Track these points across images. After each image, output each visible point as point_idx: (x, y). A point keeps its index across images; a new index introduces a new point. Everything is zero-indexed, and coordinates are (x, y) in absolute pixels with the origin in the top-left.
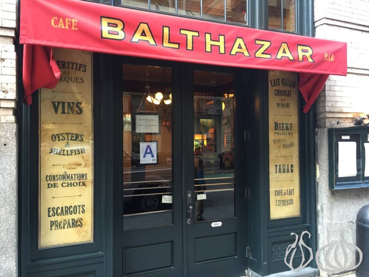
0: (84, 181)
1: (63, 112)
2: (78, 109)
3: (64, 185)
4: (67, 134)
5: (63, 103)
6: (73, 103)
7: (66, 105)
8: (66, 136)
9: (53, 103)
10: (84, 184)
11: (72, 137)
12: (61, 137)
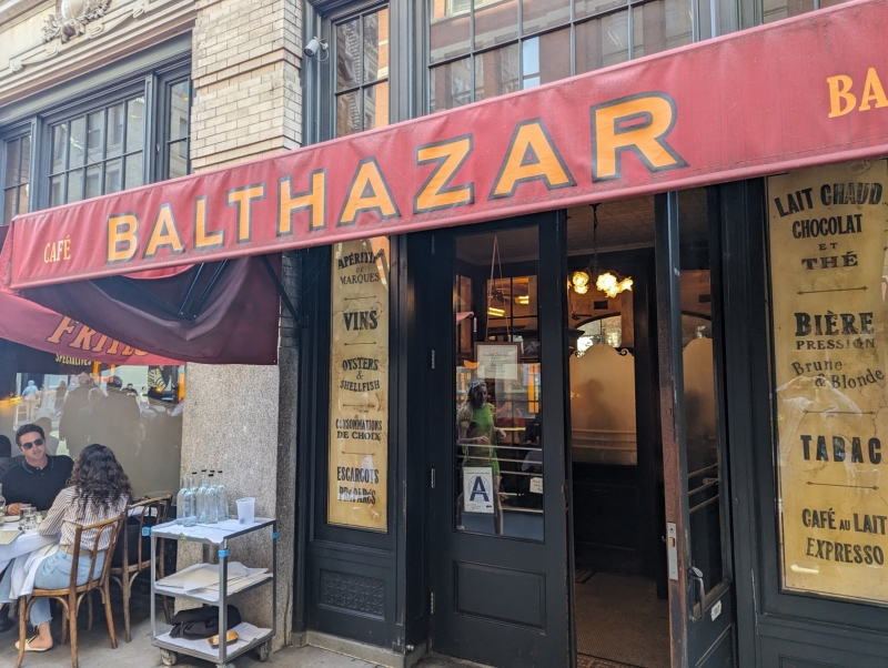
0: (378, 432)
1: (356, 328)
2: (371, 322)
3: (355, 435)
4: (359, 359)
5: (356, 314)
6: (366, 313)
7: (359, 316)
8: (357, 362)
9: (345, 315)
10: (378, 438)
11: (365, 363)
12: (353, 365)
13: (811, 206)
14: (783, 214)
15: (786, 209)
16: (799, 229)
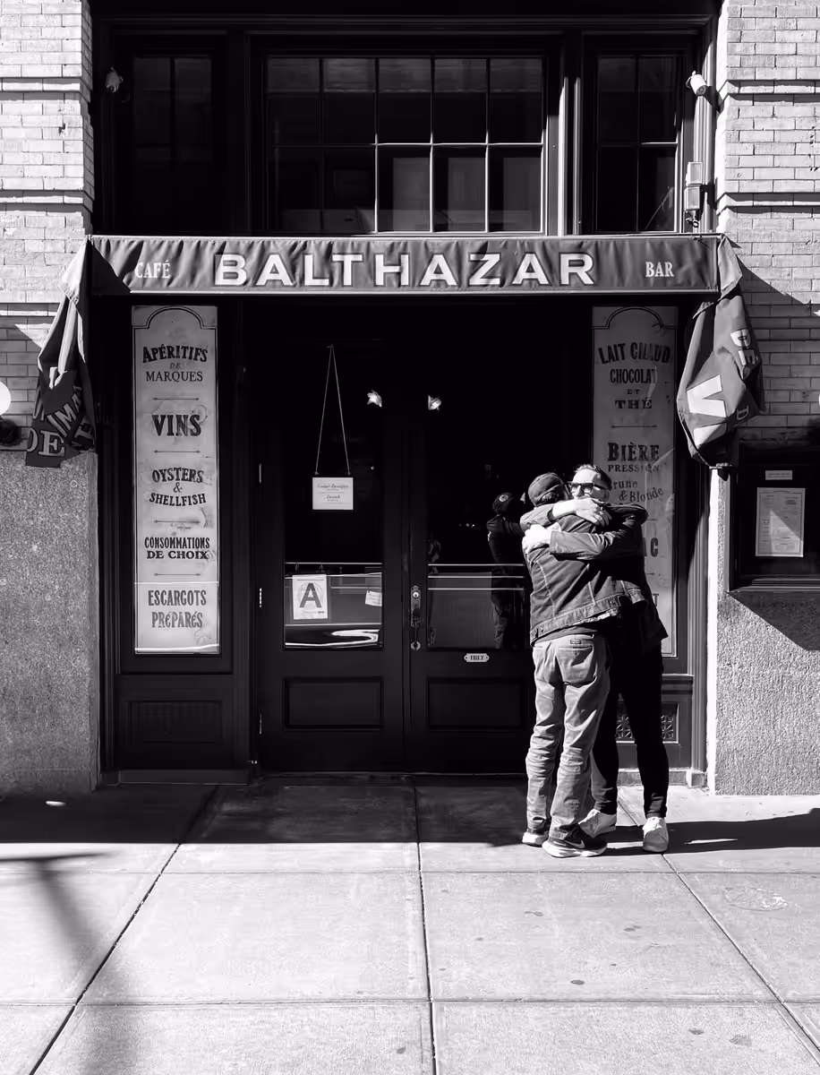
0: (204, 550)
1: (170, 433)
3: (173, 555)
4: (177, 470)
5: (170, 418)
6: (186, 417)
7: (175, 420)
9: (155, 418)
10: (204, 556)
11: (184, 474)
12: (167, 475)
13: (623, 359)
14: (604, 362)
15: (606, 358)
16: (615, 376)
